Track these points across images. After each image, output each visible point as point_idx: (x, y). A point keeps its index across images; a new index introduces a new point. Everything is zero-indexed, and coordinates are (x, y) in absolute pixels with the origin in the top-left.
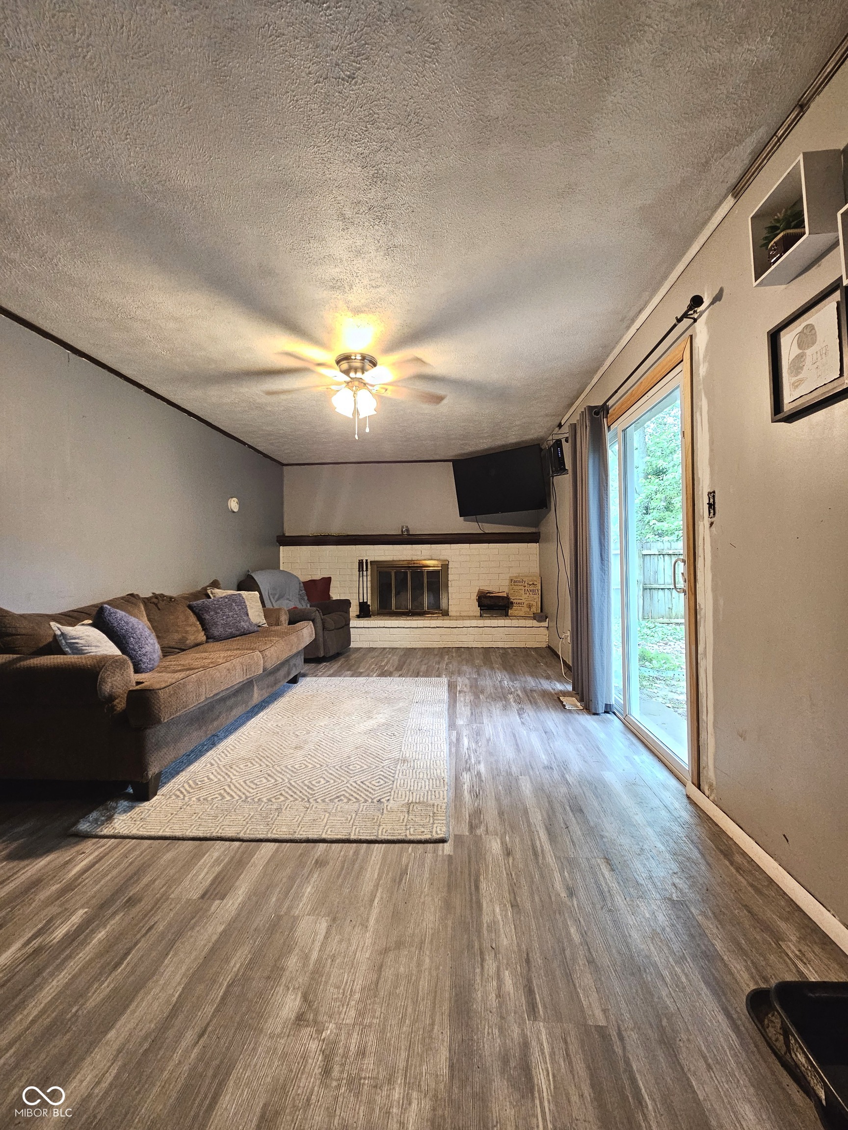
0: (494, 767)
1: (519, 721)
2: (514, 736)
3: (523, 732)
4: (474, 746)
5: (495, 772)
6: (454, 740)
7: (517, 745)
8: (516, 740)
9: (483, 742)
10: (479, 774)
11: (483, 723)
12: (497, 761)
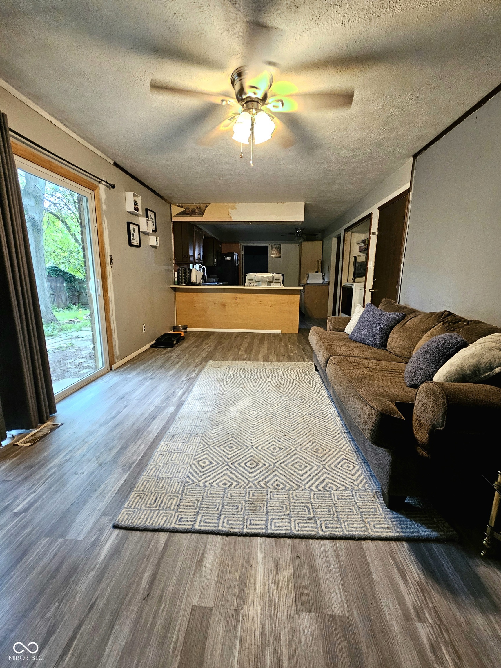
1: (125, 409)
3: (135, 400)
5: (178, 377)
7: (152, 390)
8: (149, 393)
10: (187, 376)
11: (155, 407)
12: (173, 382)
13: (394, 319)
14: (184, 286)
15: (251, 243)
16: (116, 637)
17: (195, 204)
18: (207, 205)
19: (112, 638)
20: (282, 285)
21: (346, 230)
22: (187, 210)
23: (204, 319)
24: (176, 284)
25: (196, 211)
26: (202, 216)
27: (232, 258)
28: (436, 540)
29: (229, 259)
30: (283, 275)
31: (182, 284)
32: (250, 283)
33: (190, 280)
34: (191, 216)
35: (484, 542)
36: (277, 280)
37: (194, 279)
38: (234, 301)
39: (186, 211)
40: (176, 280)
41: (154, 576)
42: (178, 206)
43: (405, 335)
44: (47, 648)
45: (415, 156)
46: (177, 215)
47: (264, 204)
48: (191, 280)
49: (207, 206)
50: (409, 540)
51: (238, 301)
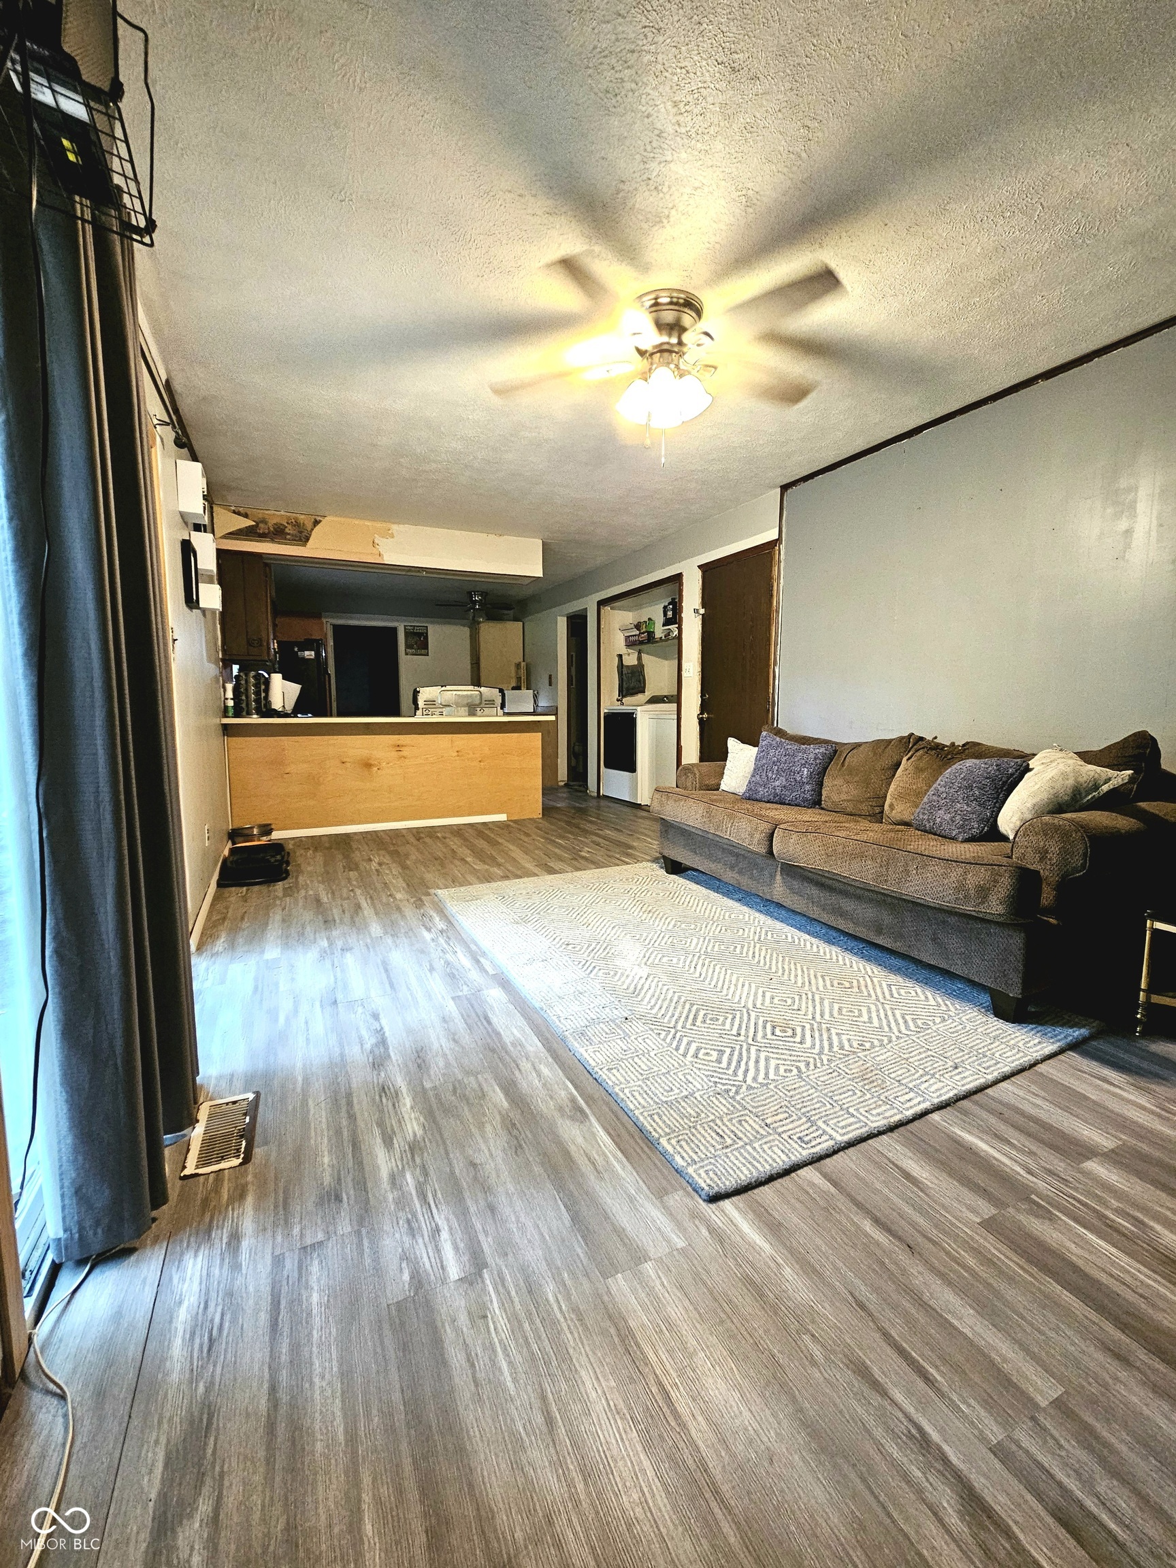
0: (413, 938)
1: (384, 1022)
2: (392, 985)
3: (379, 1000)
4: (449, 957)
5: (410, 933)
6: (482, 960)
7: (386, 971)
8: (388, 977)
9: (439, 965)
10: (429, 930)
11: (453, 998)
12: (412, 945)
13: (824, 754)
14: (255, 719)
15: (352, 618)
16: (950, 1312)
17: (282, 513)
18: (318, 518)
19: (949, 1317)
20: (500, 712)
21: (601, 603)
22: (261, 525)
23: (312, 803)
24: (230, 714)
25: (287, 530)
26: (305, 545)
27: (318, 654)
28: (1092, 1037)
29: (310, 654)
30: (501, 691)
31: (249, 714)
32: (427, 709)
33: (268, 703)
34: (273, 541)
35: (1139, 1016)
36: (491, 703)
37: (277, 704)
38: (394, 754)
39: (257, 526)
40: (231, 703)
41: (877, 1221)
42: (234, 512)
43: (857, 779)
44: (889, 1386)
45: (785, 488)
46: (230, 533)
47: (457, 533)
48: (270, 703)
49: (316, 523)
50: (1074, 1047)
51: (405, 753)
